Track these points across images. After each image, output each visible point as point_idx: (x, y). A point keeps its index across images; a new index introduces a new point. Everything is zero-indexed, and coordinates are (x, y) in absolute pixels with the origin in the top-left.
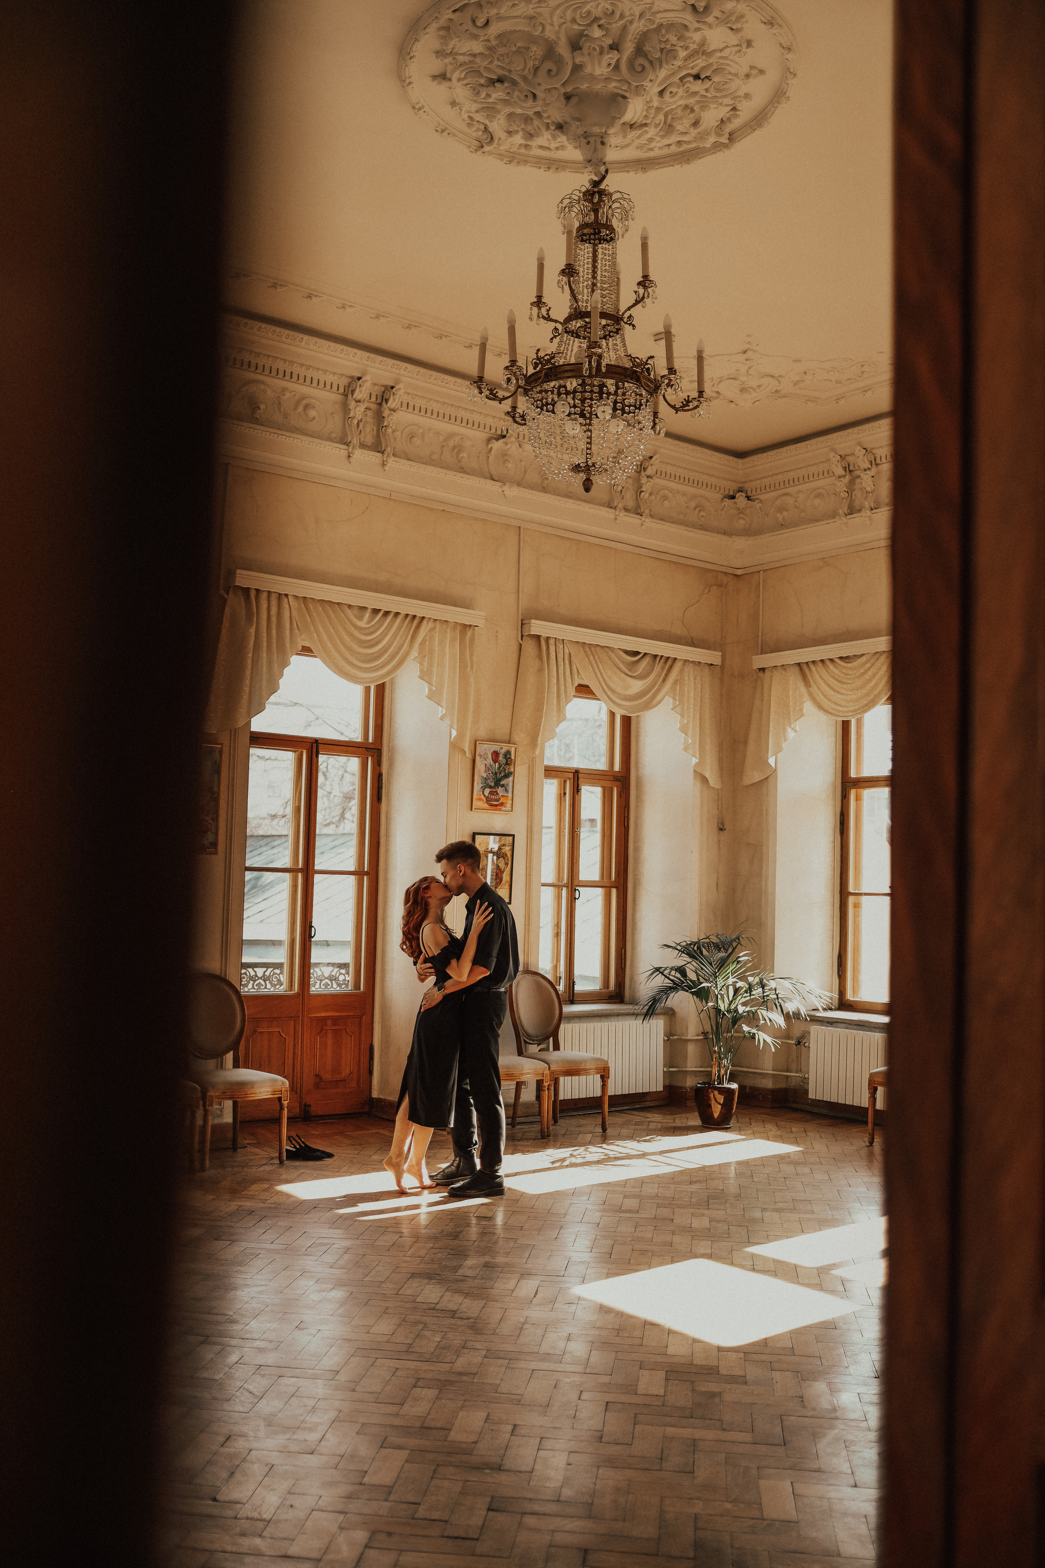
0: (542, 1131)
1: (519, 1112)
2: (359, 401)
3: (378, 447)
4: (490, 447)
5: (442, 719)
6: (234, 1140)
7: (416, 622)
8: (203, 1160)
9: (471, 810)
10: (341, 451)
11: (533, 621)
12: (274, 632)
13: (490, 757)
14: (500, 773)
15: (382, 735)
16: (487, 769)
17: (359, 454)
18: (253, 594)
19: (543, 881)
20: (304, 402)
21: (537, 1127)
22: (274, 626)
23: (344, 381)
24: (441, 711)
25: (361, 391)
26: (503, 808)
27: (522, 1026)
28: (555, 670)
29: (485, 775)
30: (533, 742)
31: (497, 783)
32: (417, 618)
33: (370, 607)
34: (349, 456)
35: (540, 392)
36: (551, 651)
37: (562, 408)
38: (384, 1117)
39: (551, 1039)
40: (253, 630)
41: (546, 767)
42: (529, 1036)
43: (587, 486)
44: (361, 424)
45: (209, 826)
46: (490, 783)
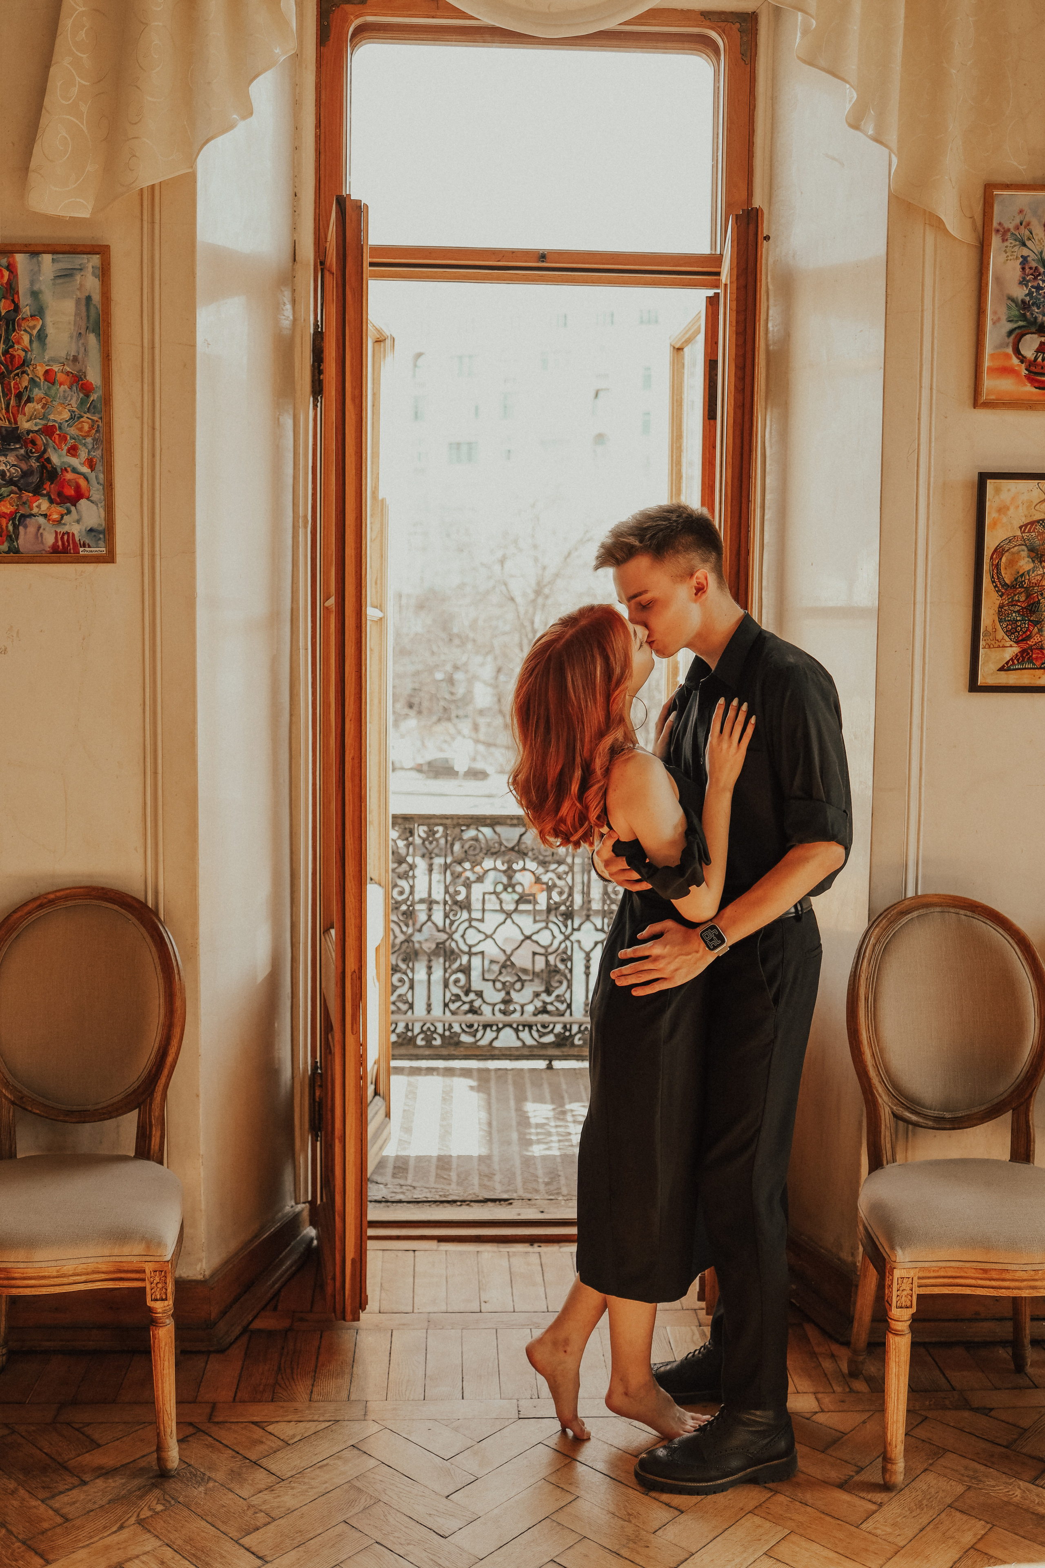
5: (854, 122)
9: (976, 406)
29: (1020, 293)
45: (82, 482)
46: (1042, 318)
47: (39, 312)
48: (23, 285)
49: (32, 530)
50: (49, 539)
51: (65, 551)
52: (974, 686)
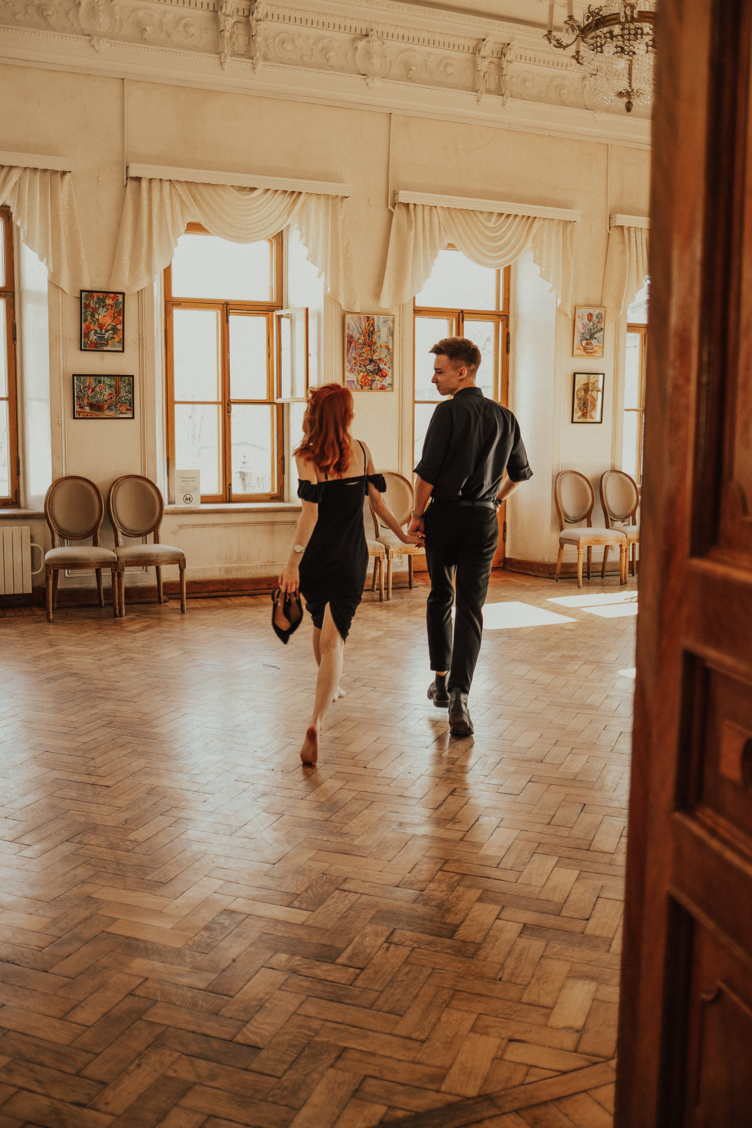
0: (621, 580)
1: (607, 568)
2: (484, 57)
3: (499, 92)
4: (584, 84)
5: (550, 291)
6: (410, 582)
7: (530, 220)
8: (388, 593)
9: (573, 356)
10: (471, 97)
11: (618, 215)
12: (428, 234)
13: (586, 317)
14: (594, 329)
15: (509, 305)
16: (584, 326)
17: (486, 98)
18: (412, 207)
19: (625, 408)
20: (444, 62)
21: (618, 578)
22: (427, 230)
23: (472, 43)
24: (549, 285)
25: (485, 49)
26: (596, 355)
27: (609, 509)
28: (635, 251)
29: (582, 331)
30: (618, 305)
31: (592, 337)
32: (531, 218)
33: (496, 212)
34: (478, 100)
35: (592, 38)
36: (631, 236)
37: (610, 48)
38: (514, 570)
39: (631, 517)
40: (412, 234)
41: (628, 324)
42: (614, 515)
43: (629, 107)
44: (487, 75)
45: (387, 372)
46: (586, 337)
47: (379, 331)
48: (376, 324)
49: (375, 384)
50: (379, 386)
51: (383, 389)
52: (573, 422)
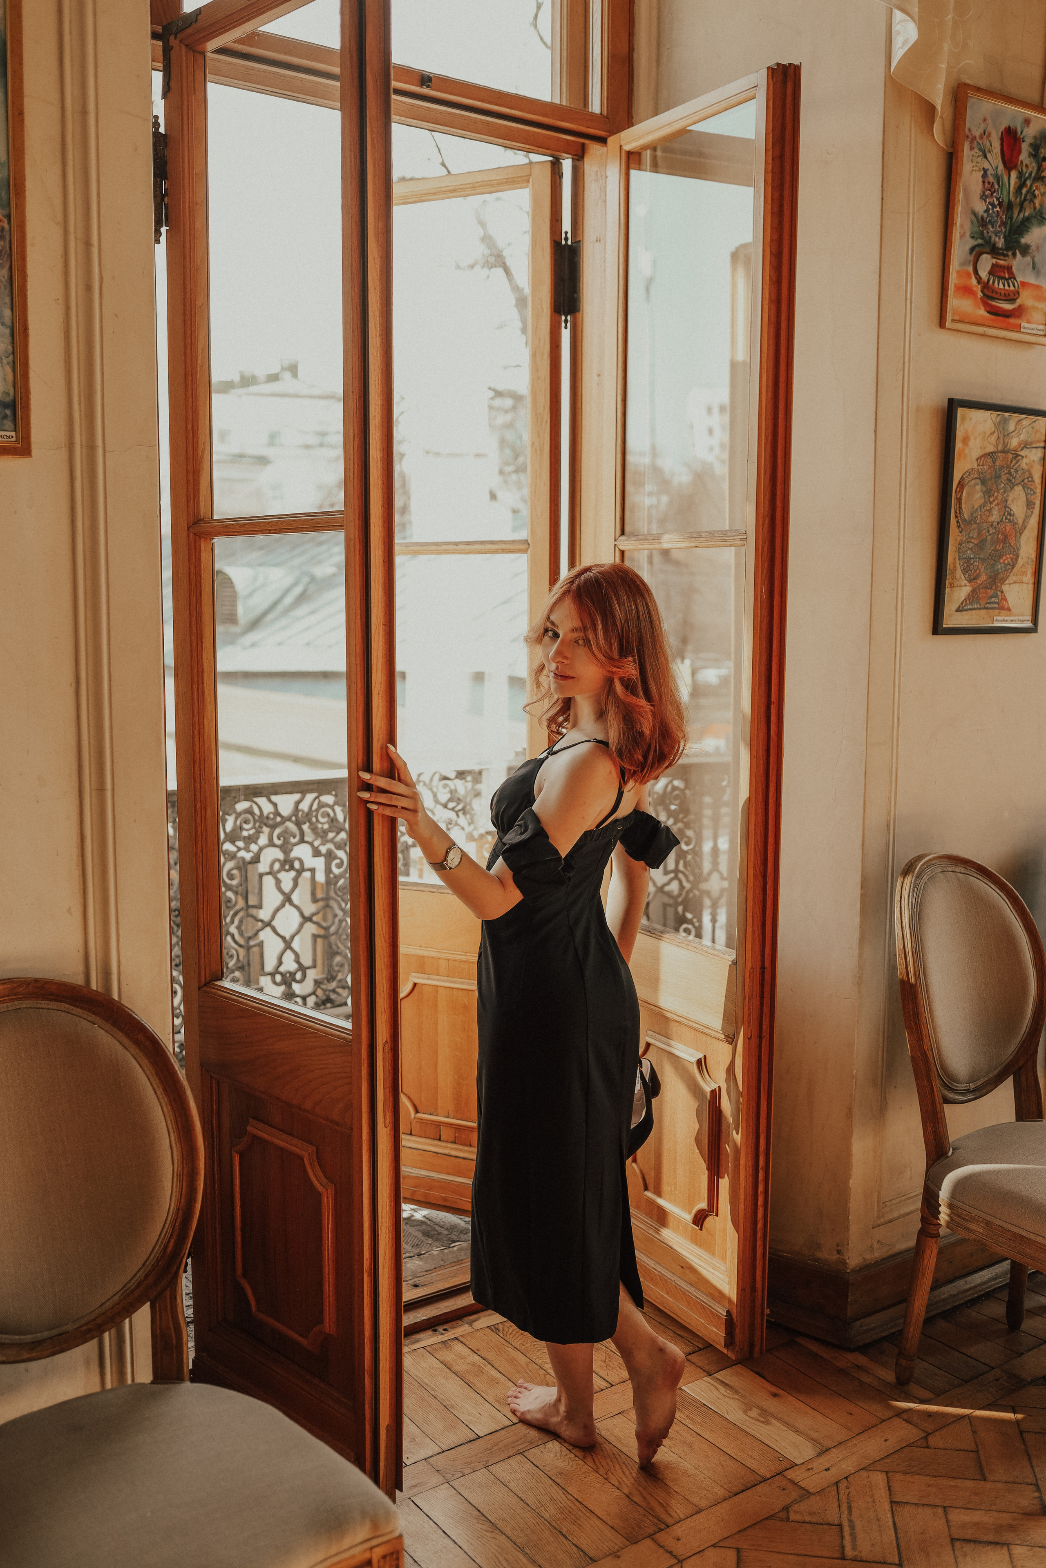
9: (942, 324)
13: (996, 146)
14: (1022, 208)
16: (990, 187)
26: (1026, 324)
29: (980, 207)
31: (1012, 240)
46: (994, 239)
52: (937, 628)
